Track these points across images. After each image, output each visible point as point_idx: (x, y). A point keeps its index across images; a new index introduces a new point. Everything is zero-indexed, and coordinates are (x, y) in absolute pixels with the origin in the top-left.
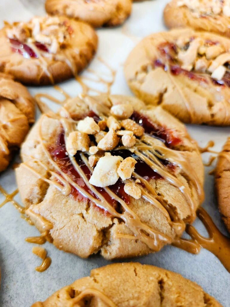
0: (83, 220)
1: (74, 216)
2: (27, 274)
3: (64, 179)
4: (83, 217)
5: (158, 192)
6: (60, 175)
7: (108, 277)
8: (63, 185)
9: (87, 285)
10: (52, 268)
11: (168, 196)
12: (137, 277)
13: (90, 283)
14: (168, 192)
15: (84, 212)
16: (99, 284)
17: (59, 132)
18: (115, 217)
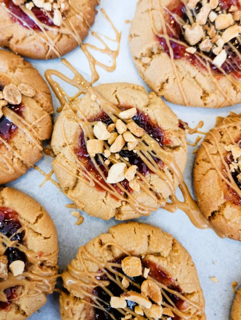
0: (104, 203)
1: (98, 201)
2: (70, 227)
3: (89, 176)
4: (104, 201)
5: (151, 184)
6: (86, 173)
7: (120, 235)
8: (89, 181)
9: (109, 239)
10: (85, 222)
11: (157, 187)
12: (136, 235)
13: (110, 239)
14: (157, 184)
15: (105, 199)
16: (115, 239)
17: (79, 134)
18: (123, 201)
